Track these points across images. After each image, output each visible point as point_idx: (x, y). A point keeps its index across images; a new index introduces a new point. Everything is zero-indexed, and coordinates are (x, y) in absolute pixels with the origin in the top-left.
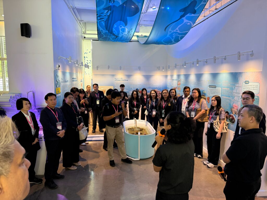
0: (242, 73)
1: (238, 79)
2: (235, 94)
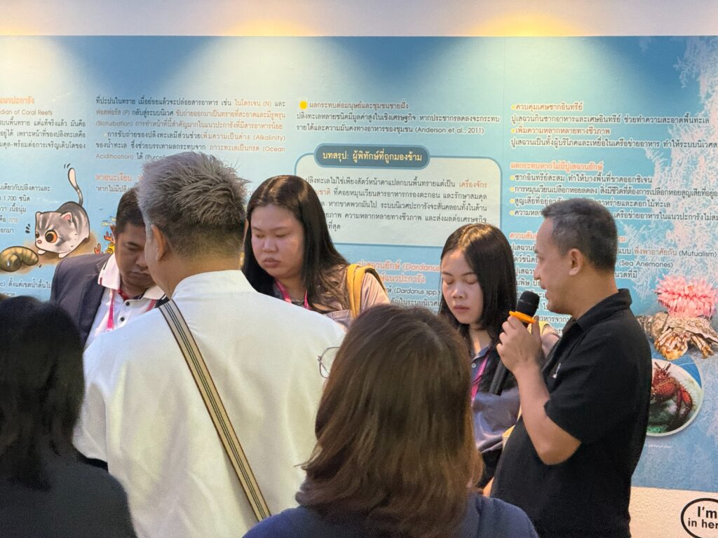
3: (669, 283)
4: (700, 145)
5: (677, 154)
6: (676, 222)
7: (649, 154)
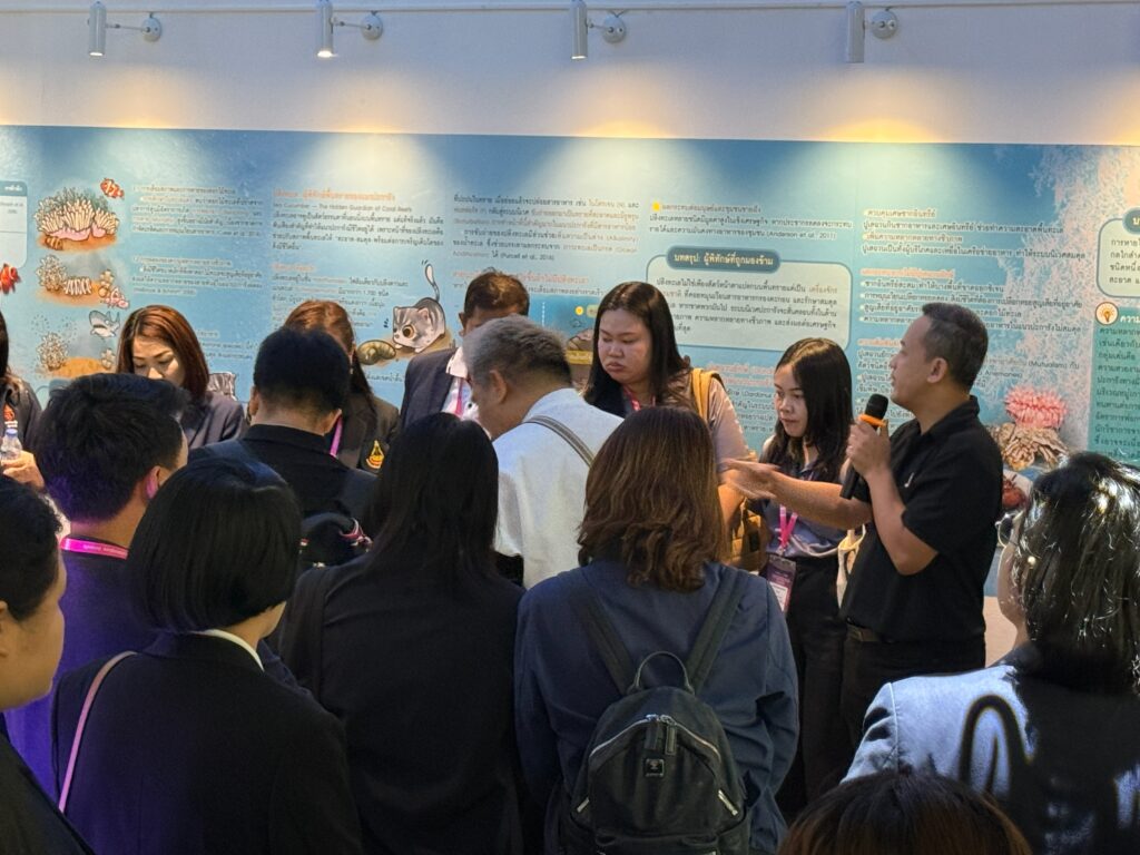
0: (1097, 150)
1: (1049, 194)
2: (1023, 308)
3: (1017, 393)
4: (1053, 254)
5: (1030, 263)
6: (1026, 333)
7: (1001, 263)
